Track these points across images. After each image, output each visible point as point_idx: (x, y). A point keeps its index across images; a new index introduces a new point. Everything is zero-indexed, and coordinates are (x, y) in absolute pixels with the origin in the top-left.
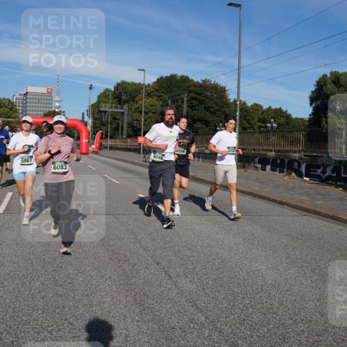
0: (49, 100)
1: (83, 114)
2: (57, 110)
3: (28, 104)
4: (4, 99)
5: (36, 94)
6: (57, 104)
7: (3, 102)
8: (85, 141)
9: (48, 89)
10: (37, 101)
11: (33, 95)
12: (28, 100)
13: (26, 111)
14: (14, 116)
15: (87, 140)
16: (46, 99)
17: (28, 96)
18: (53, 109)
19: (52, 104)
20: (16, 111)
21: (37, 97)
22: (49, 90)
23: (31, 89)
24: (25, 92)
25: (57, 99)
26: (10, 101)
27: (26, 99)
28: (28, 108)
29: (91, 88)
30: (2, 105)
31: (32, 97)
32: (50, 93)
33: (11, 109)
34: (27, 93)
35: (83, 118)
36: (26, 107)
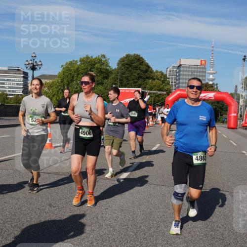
0: (203, 72)
1: (236, 86)
2: (211, 83)
3: (181, 77)
4: (157, 72)
5: (189, 66)
6: (211, 76)
7: (156, 74)
8: (233, 115)
9: (201, 61)
10: (190, 73)
11: (186, 67)
12: (181, 73)
13: (179, 83)
14: (166, 88)
15: (235, 114)
16: (200, 72)
17: (182, 69)
18: (207, 81)
19: (205, 76)
20: (168, 84)
21: (190, 69)
22: (203, 62)
23: (184, 62)
24: (179, 65)
25: (211, 71)
26: (162, 74)
27: (180, 71)
28: (181, 81)
29: (244, 60)
30: (155, 77)
31: (185, 69)
32: (203, 65)
33: (163, 82)
34: (180, 65)
35: (236, 90)
36: (179, 79)
